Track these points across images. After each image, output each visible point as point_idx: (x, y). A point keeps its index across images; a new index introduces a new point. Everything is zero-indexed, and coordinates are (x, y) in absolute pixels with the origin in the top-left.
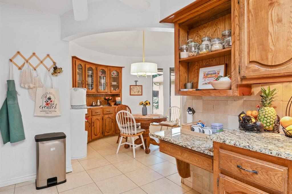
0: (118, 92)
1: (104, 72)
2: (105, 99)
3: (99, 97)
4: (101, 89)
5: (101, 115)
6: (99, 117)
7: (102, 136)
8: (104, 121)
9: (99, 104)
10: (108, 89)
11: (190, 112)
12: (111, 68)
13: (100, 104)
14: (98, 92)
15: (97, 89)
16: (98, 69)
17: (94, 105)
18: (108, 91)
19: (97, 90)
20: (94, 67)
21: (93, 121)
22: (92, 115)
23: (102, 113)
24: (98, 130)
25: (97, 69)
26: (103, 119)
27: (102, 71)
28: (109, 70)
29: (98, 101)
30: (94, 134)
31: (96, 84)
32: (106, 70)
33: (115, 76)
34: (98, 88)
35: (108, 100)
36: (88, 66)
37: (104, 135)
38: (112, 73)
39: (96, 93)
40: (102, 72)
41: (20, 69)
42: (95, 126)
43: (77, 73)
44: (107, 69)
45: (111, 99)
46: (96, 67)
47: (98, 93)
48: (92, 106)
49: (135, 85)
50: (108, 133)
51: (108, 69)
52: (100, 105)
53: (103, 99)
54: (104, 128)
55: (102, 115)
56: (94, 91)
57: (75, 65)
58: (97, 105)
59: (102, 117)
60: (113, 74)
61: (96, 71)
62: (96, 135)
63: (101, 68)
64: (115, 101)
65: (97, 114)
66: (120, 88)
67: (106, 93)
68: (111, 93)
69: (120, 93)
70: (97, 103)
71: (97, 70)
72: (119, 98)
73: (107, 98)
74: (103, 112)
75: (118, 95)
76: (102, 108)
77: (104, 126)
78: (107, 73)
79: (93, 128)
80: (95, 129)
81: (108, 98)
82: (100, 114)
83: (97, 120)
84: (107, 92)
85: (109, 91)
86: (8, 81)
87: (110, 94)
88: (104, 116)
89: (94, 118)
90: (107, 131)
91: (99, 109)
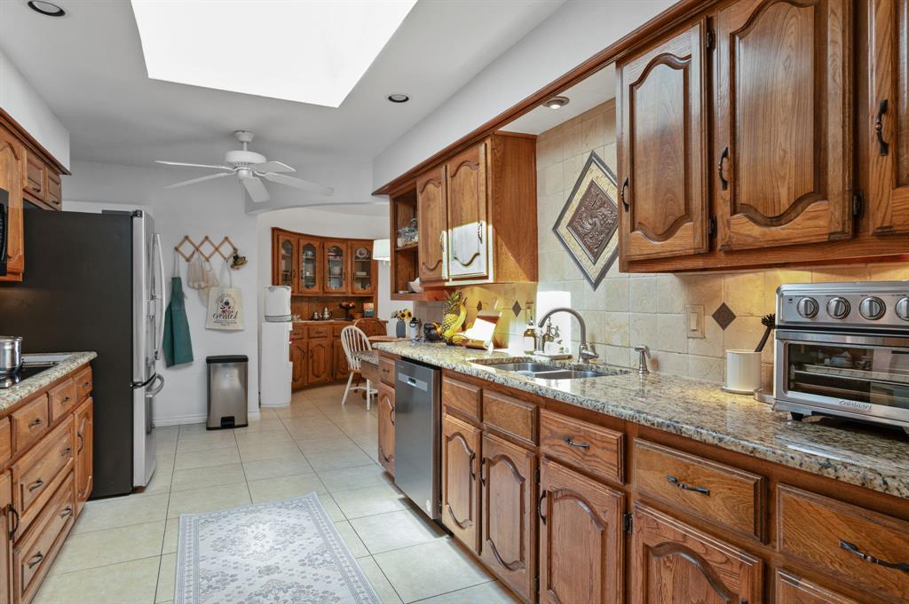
0: (370, 292)
1: (339, 252)
2: (341, 306)
3: (327, 302)
4: (333, 286)
5: (328, 339)
6: (325, 342)
7: (332, 381)
8: (335, 349)
9: (326, 316)
10: (347, 286)
12: (353, 242)
13: (329, 316)
14: (326, 293)
15: (324, 286)
16: (325, 246)
17: (316, 317)
18: (346, 290)
19: (324, 289)
20: (316, 244)
21: (310, 348)
22: (309, 338)
24: (322, 365)
26: (333, 347)
27: (335, 249)
28: (349, 246)
29: (326, 309)
30: (313, 374)
31: (322, 275)
32: (343, 247)
33: (363, 259)
35: (347, 308)
36: (303, 242)
37: (336, 379)
38: (358, 252)
39: (321, 294)
40: (335, 251)
41: (188, 260)
42: (315, 357)
43: (280, 257)
44: (345, 245)
45: (353, 307)
46: (320, 244)
47: (325, 295)
48: (312, 319)
51: (347, 245)
52: (329, 319)
53: (338, 308)
54: (335, 365)
55: (332, 339)
56: (317, 290)
58: (322, 318)
59: (331, 343)
60: (361, 254)
61: (322, 250)
62: (317, 377)
63: (331, 244)
64: (362, 311)
65: (321, 335)
66: (373, 283)
67: (343, 295)
68: (354, 293)
69: (372, 294)
70: (323, 314)
71: (324, 249)
72: (371, 305)
73: (344, 304)
74: (333, 333)
75: (369, 299)
76: (331, 324)
77: (335, 361)
78: (344, 254)
79: (310, 361)
80: (315, 365)
81: (347, 305)
82: (326, 335)
83: (320, 348)
84: (344, 293)
85: (350, 290)
86: (173, 279)
87: (351, 295)
89: (314, 342)
90: (341, 370)
91: (326, 324)
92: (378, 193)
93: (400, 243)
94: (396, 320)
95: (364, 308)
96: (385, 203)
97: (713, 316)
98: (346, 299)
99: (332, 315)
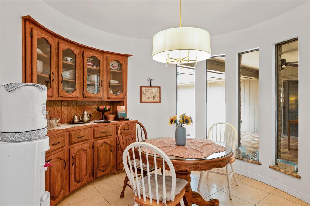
0: (122, 97)
1: (96, 62)
2: (98, 110)
3: (87, 106)
4: (91, 92)
5: (89, 141)
6: (86, 145)
7: (93, 179)
8: (96, 150)
9: (86, 118)
10: (103, 92)
13: (88, 119)
14: (86, 98)
15: (83, 91)
16: (85, 54)
17: (76, 120)
18: (103, 95)
19: (83, 94)
20: (77, 51)
21: (72, 155)
22: (70, 143)
23: (92, 136)
24: (84, 169)
25: (83, 54)
26: (93, 148)
27: (92, 59)
28: (105, 58)
29: (86, 113)
30: (75, 180)
31: (82, 81)
32: (100, 57)
33: (115, 70)
34: (85, 90)
35: (104, 111)
36: (63, 46)
37: (96, 177)
38: (111, 64)
39: (81, 99)
40: (92, 62)
42: (77, 164)
43: (35, 57)
44: (102, 56)
45: (109, 110)
46: (80, 52)
47: (85, 100)
48: (72, 122)
49: (149, 85)
50: (104, 171)
51: (103, 57)
52: (89, 121)
53: (96, 111)
54: (96, 164)
55: (93, 141)
56: (78, 95)
57: (32, 37)
58: (82, 121)
59: (92, 144)
60: (113, 66)
61: (82, 58)
62: (79, 182)
63: (91, 54)
64: (115, 113)
65: (81, 139)
66: (124, 90)
67: (100, 100)
68: (109, 98)
69: (124, 98)
70: (83, 117)
71: (83, 57)
72: (123, 108)
73: (101, 107)
74: (94, 134)
75: (121, 103)
76: (91, 126)
77: (96, 160)
78: (101, 64)
79: (72, 168)
80: (77, 170)
81: (104, 109)
82: (87, 138)
83: (82, 152)
84: (101, 98)
85: (106, 96)
87: (107, 100)
88: (95, 142)
89: (76, 148)
90: (101, 169)
91: (86, 128)
95: (118, 111)
98: (102, 103)
99: (91, 118)
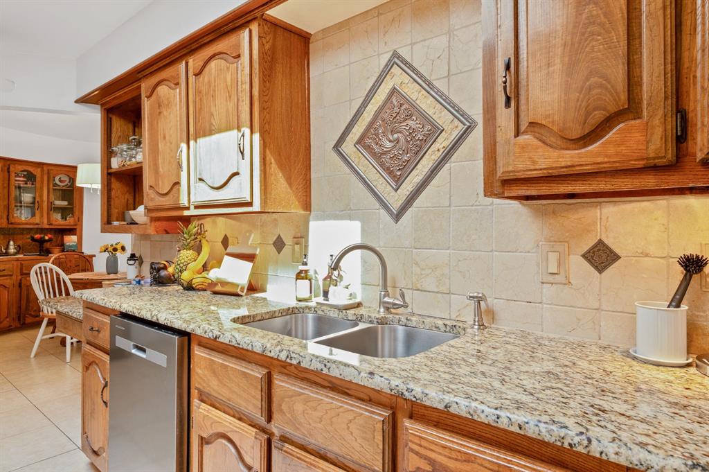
0: (72, 223)
2: (33, 239)
3: (18, 234)
4: (22, 215)
5: (14, 277)
6: (8, 281)
7: (19, 326)
8: (24, 289)
9: (12, 250)
10: (42, 216)
11: (132, 262)
12: (50, 168)
13: (15, 251)
14: (12, 224)
15: (8, 216)
16: (11, 169)
18: (41, 220)
19: (8, 219)
23: (19, 272)
24: (5, 310)
25: (9, 168)
26: (19, 287)
27: (25, 173)
28: (46, 171)
29: (12, 243)
31: (6, 203)
32: (37, 172)
33: (63, 186)
34: (10, 214)
35: (42, 241)
37: (24, 323)
38: (57, 179)
39: (5, 225)
40: (24, 176)
44: (39, 170)
45: (50, 240)
46: (5, 166)
47: (10, 226)
50: (37, 316)
51: (42, 171)
52: (15, 254)
53: (29, 240)
54: (23, 307)
55: (20, 277)
58: (6, 253)
59: (18, 281)
60: (61, 181)
61: (7, 174)
63: (20, 168)
64: (62, 245)
66: (77, 213)
67: (36, 226)
68: (51, 224)
69: (76, 225)
70: (7, 247)
71: (9, 172)
72: (74, 238)
73: (37, 236)
74: (21, 269)
75: (71, 231)
76: (17, 260)
77: (24, 303)
78: (38, 179)
81: (41, 238)
82: (10, 273)
84: (37, 224)
85: (45, 221)
87: (48, 227)
88: (23, 279)
90: (33, 313)
91: (13, 260)
92: (84, 100)
93: (115, 163)
94: (107, 255)
95: (65, 242)
96: (94, 115)
97: (584, 256)
98: (42, 231)
99: (19, 250)
